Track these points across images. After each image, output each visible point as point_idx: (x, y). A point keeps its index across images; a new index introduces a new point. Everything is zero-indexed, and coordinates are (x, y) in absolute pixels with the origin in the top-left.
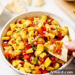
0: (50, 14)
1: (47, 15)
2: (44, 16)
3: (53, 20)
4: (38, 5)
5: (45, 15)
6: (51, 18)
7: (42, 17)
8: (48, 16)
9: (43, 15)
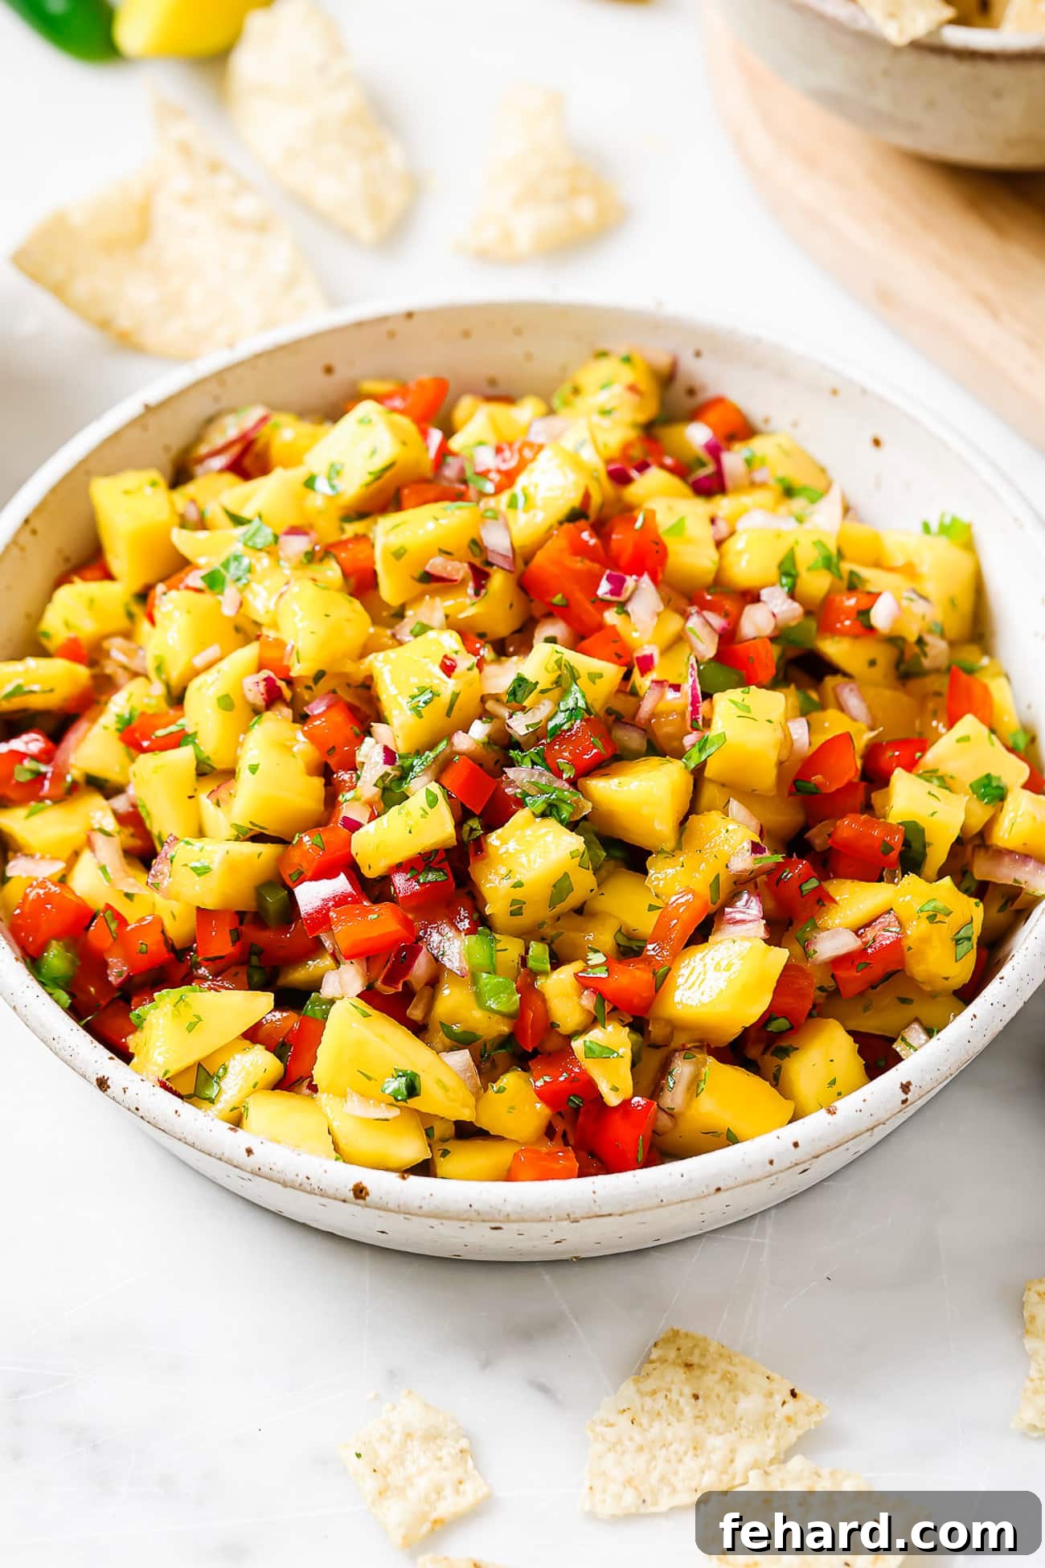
0: (710, 342)
1: (663, 361)
2: (607, 368)
3: (741, 430)
4: (524, 240)
5: (623, 350)
6: (719, 401)
7: (576, 391)
8: (667, 379)
9: (603, 354)
